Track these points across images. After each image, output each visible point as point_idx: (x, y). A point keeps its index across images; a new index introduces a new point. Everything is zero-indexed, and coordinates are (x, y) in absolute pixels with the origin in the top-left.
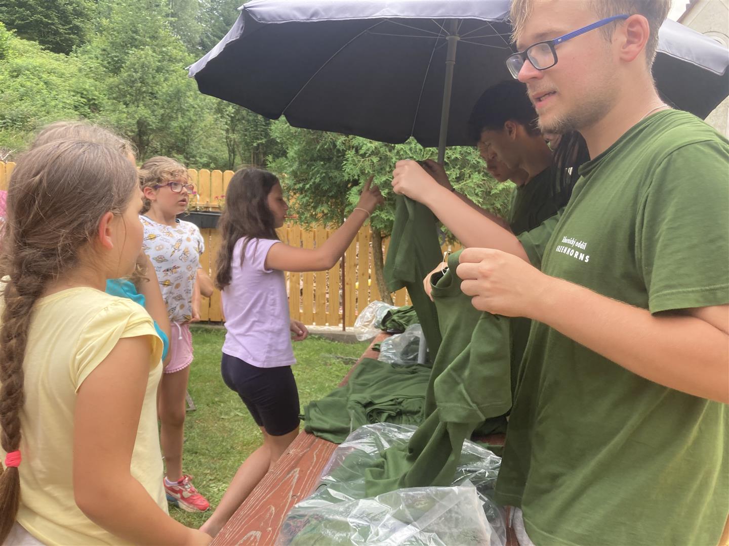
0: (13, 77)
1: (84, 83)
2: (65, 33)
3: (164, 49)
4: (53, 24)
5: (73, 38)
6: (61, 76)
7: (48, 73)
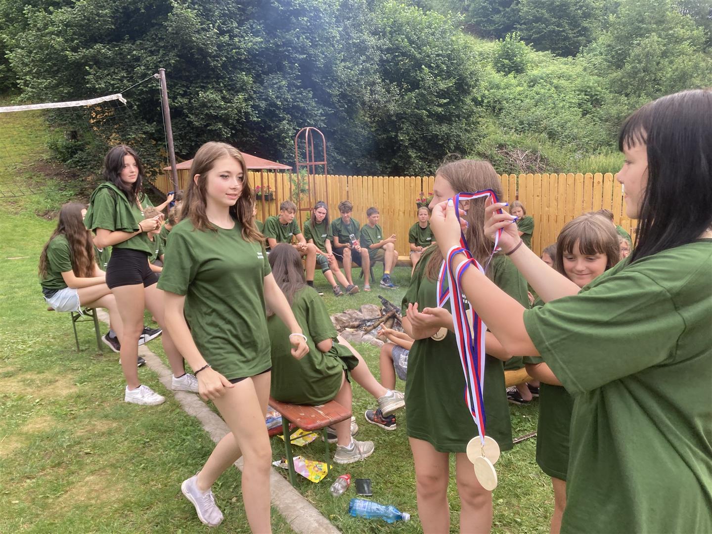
0: (530, 86)
1: (589, 80)
2: (574, 37)
3: (670, 32)
4: (563, 31)
5: (580, 40)
6: (569, 78)
7: (559, 78)
